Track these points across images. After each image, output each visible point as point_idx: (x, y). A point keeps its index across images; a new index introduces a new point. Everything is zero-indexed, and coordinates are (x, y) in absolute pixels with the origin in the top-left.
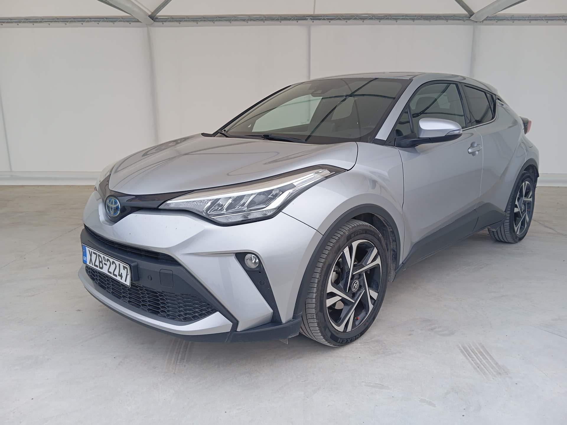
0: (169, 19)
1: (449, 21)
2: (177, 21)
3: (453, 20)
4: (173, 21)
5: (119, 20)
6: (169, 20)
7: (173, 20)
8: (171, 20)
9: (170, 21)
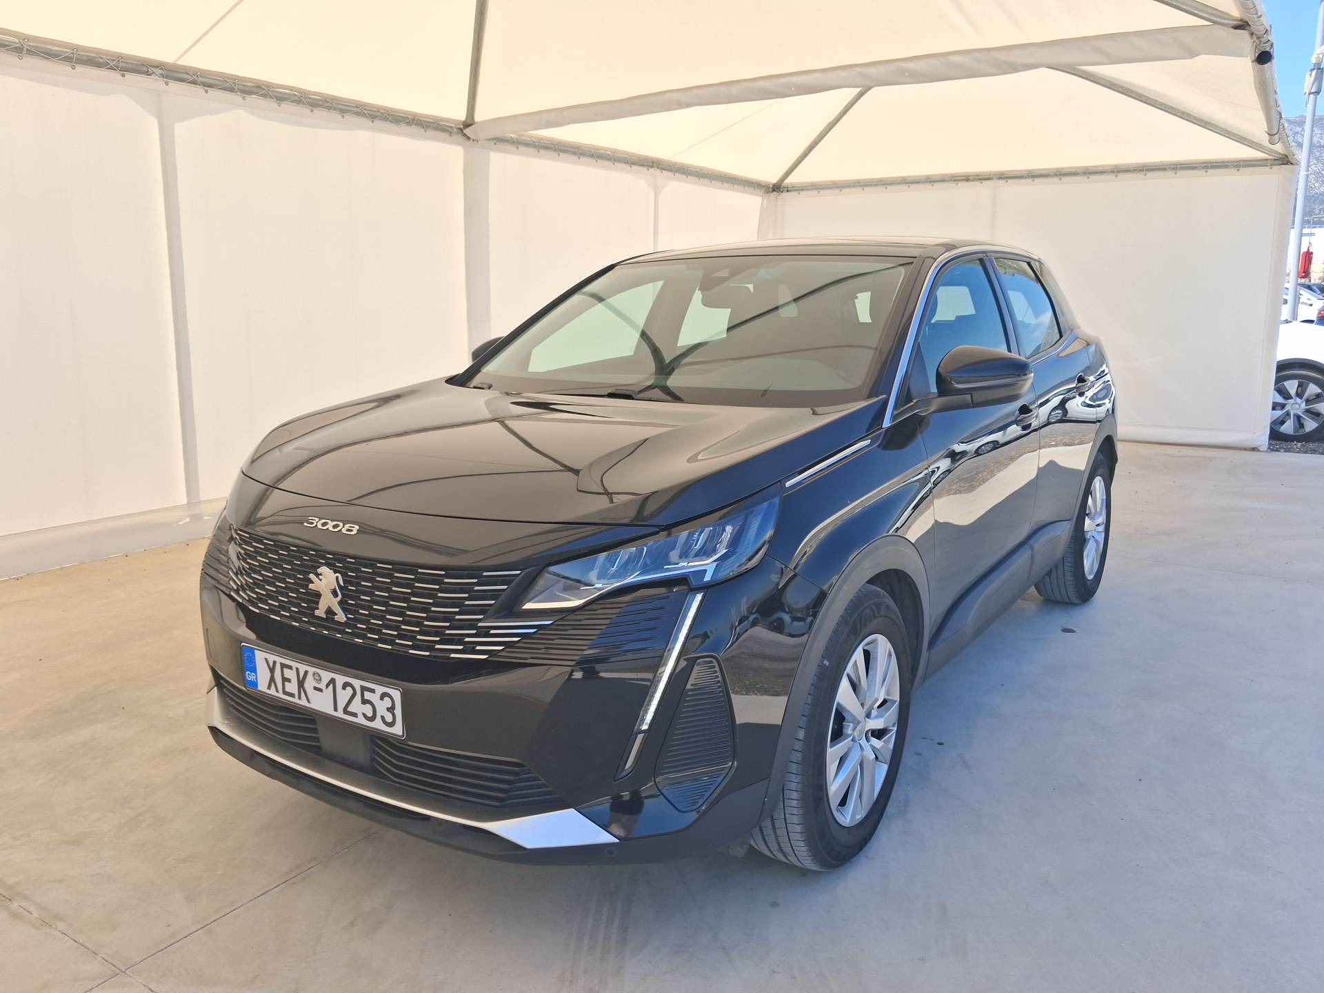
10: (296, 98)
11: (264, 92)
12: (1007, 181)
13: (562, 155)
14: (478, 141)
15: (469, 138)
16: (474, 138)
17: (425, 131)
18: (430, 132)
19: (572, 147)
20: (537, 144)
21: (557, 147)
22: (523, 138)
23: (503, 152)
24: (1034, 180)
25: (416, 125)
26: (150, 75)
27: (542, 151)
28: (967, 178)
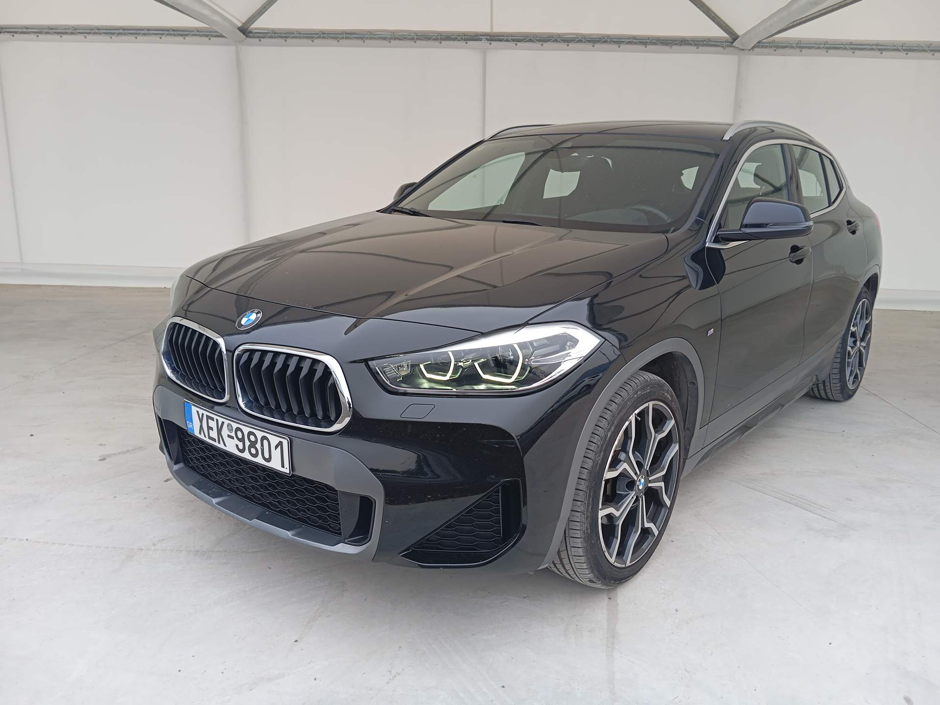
0: (269, 33)
1: (701, 48)
2: (281, 37)
3: (707, 45)
4: (275, 37)
5: (192, 33)
6: (269, 35)
7: (275, 35)
8: (273, 35)
9: (271, 37)
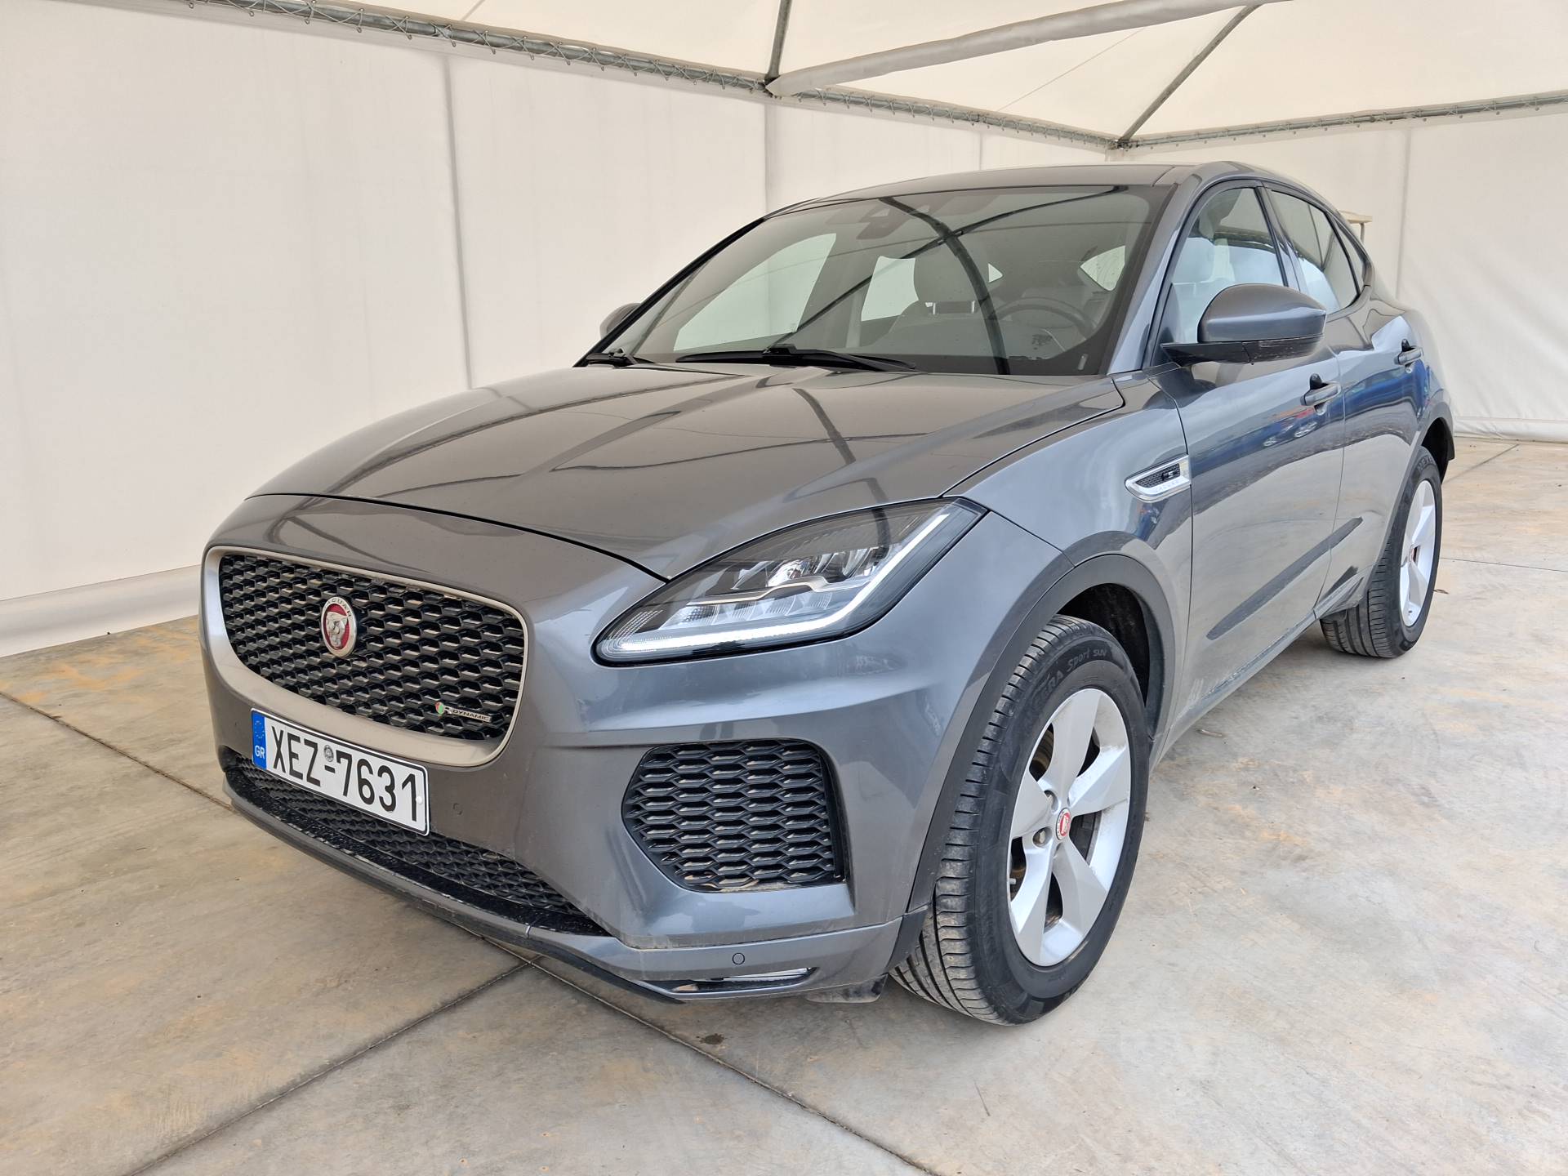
10: (586, 55)
11: (553, 50)
12: (1425, 120)
13: (876, 111)
14: (781, 98)
15: (771, 95)
16: (777, 95)
17: (724, 88)
18: (729, 89)
19: (886, 101)
20: (847, 98)
21: (869, 101)
22: (831, 92)
23: (809, 109)
24: (1461, 117)
25: (714, 81)
26: (436, 36)
27: (853, 107)
28: (1372, 119)
